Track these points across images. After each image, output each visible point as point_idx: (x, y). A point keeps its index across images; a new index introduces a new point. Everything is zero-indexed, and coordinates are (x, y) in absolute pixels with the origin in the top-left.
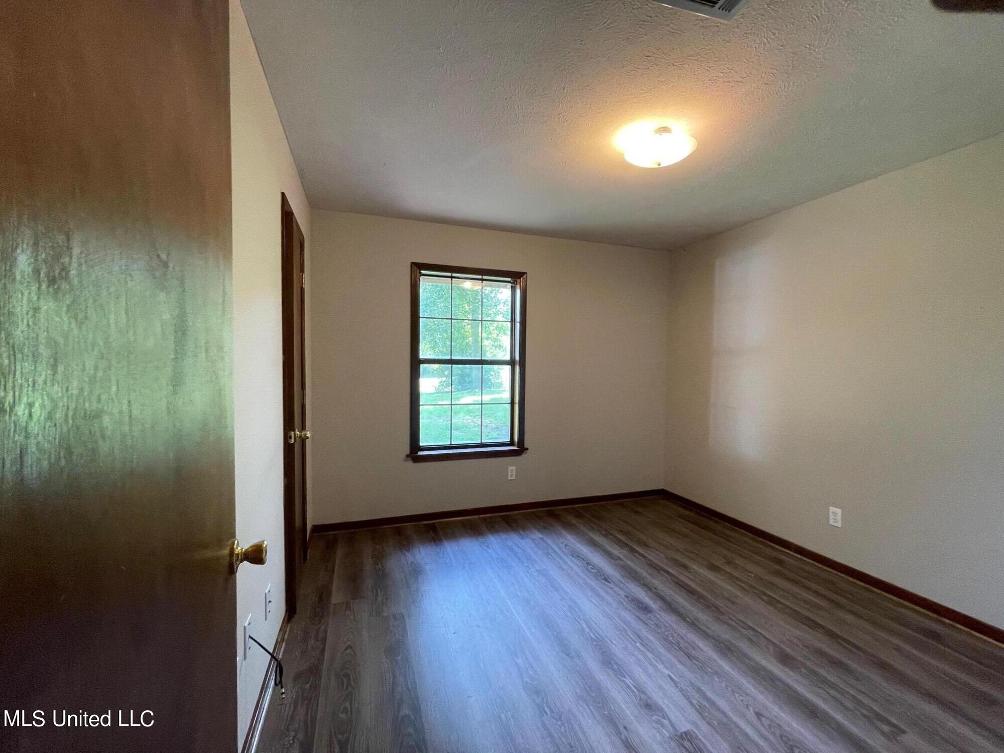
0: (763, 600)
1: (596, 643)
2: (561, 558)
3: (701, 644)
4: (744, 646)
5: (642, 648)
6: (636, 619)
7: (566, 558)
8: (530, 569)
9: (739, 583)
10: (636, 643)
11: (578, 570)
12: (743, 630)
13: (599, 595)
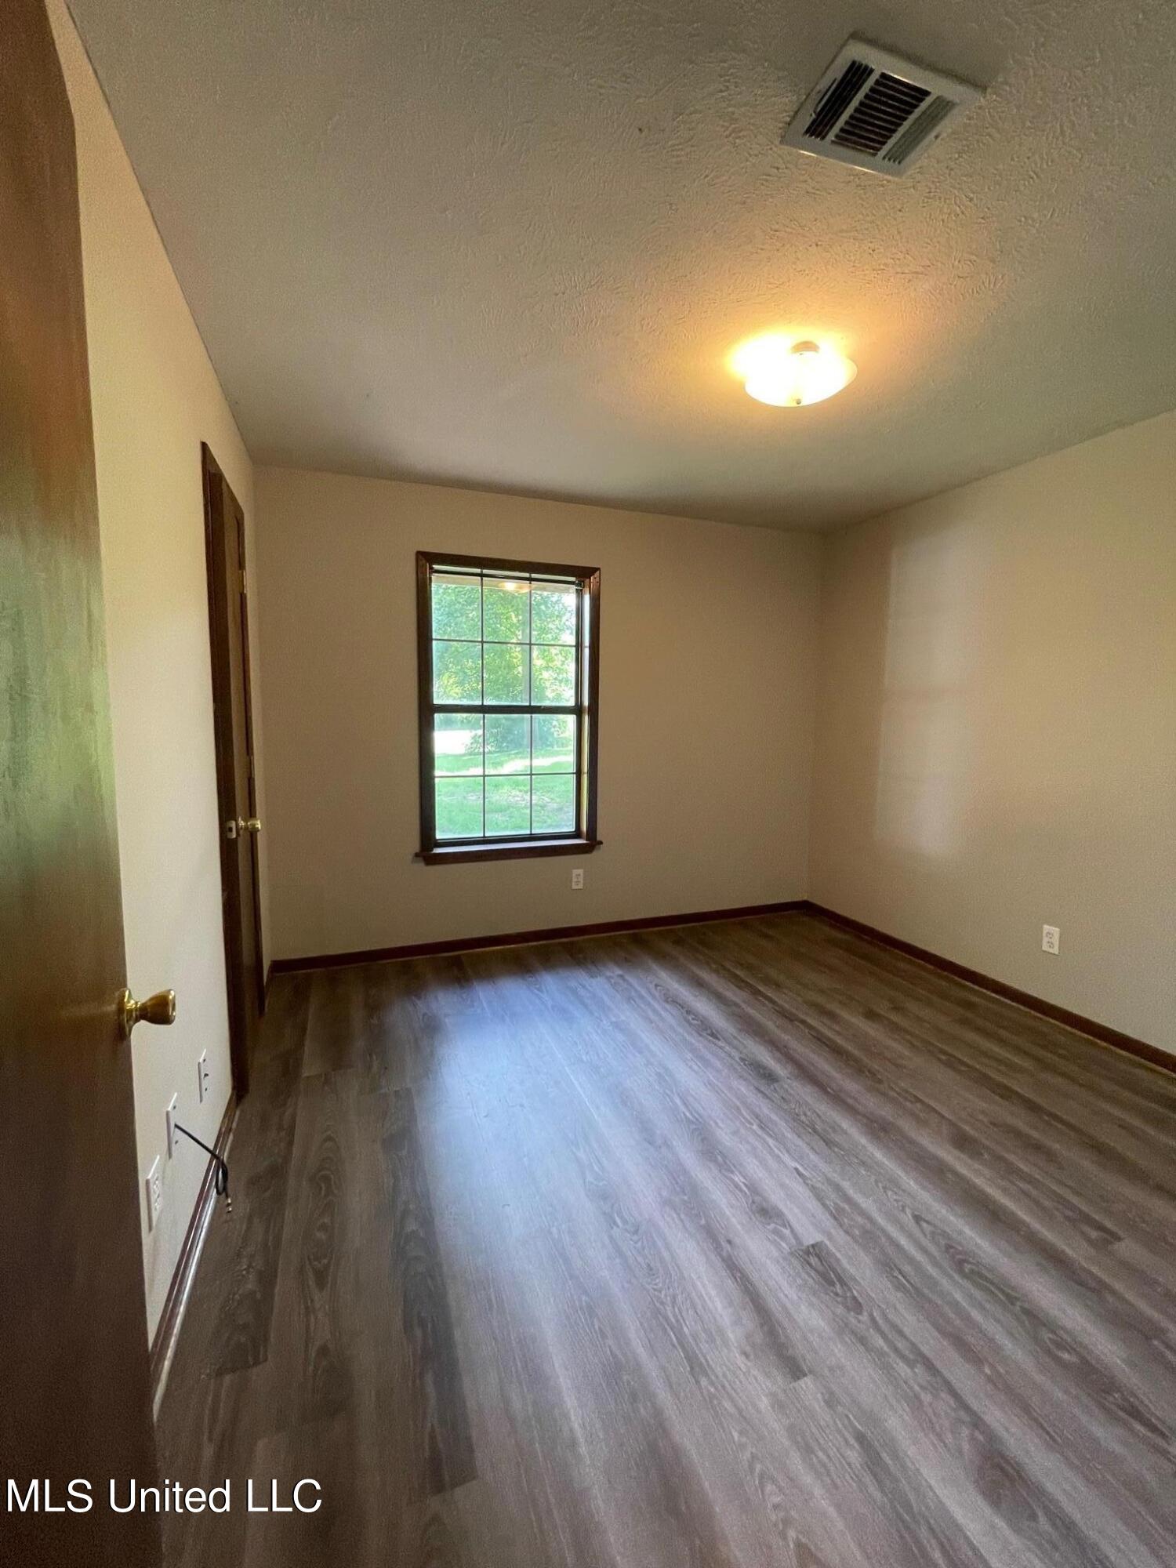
0: (939, 1059)
1: (694, 1127)
2: (649, 1004)
3: (846, 1124)
4: (907, 1125)
5: (760, 1132)
6: (755, 1091)
7: (656, 1006)
8: (602, 1021)
9: (908, 1037)
10: (752, 1124)
11: (673, 1022)
12: (908, 1104)
13: (701, 1058)
